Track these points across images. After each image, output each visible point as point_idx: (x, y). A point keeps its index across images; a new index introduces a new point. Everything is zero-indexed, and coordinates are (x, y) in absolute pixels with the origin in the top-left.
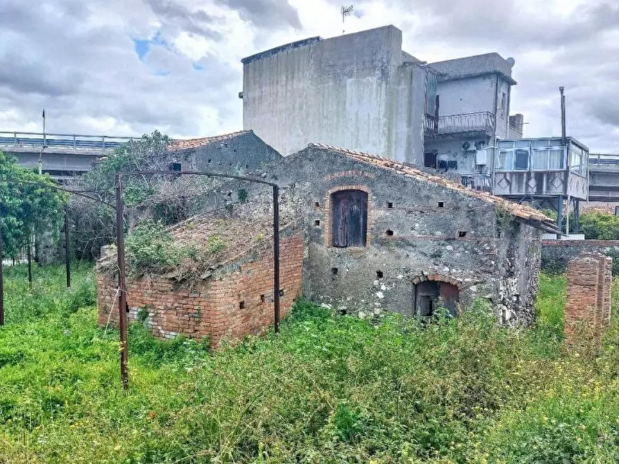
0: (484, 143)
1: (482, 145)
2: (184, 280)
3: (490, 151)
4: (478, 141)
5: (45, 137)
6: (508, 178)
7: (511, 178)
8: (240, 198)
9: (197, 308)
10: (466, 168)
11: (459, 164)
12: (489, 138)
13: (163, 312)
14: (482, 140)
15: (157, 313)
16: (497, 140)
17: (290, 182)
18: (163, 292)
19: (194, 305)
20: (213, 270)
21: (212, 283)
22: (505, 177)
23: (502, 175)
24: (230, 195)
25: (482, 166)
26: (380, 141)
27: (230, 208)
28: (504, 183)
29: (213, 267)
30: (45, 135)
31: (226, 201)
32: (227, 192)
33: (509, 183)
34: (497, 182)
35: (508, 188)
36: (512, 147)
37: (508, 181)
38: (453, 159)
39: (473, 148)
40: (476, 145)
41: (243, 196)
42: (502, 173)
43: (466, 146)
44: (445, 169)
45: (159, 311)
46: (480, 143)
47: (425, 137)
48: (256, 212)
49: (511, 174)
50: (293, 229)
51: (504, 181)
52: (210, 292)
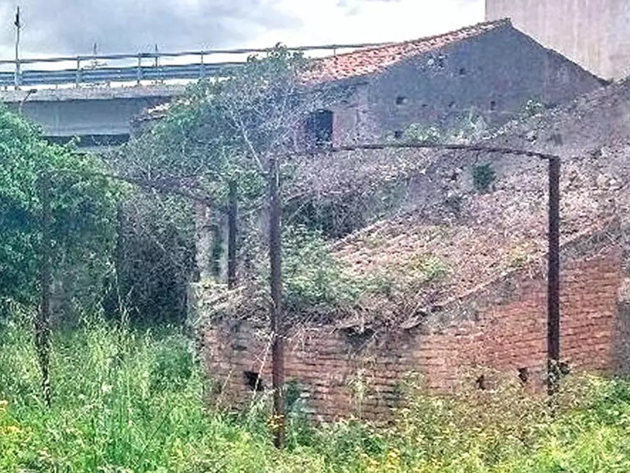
2: (368, 333)
5: (18, 67)
8: (477, 182)
9: (392, 381)
13: (326, 390)
15: (317, 392)
17: (592, 146)
18: (328, 354)
19: (388, 378)
20: (424, 315)
21: (423, 338)
24: (454, 177)
27: (454, 204)
29: (424, 310)
30: (18, 62)
31: (446, 189)
32: (450, 173)
41: (484, 179)
45: (320, 389)
48: (511, 209)
50: (594, 242)
52: (418, 354)
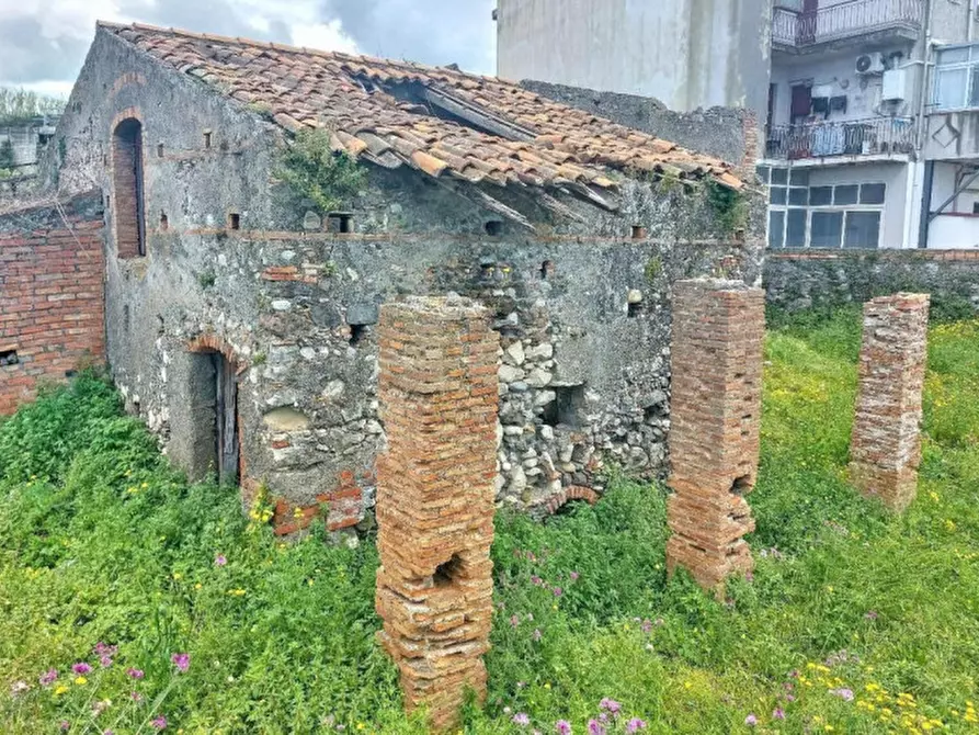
0: (900, 55)
1: (896, 59)
3: (913, 71)
4: (889, 52)
6: (955, 124)
7: (961, 123)
10: (864, 108)
11: (852, 103)
12: (911, 43)
14: (896, 50)
16: (933, 46)
22: (948, 122)
23: (942, 120)
25: (895, 102)
26: (676, 67)
28: (946, 134)
33: (957, 135)
34: (932, 132)
35: (954, 143)
36: (966, 60)
37: (953, 130)
38: (840, 93)
39: (876, 66)
40: (884, 62)
42: (940, 114)
43: (863, 65)
44: (824, 114)
46: (892, 57)
47: (773, 51)
49: (962, 114)
51: (946, 130)
